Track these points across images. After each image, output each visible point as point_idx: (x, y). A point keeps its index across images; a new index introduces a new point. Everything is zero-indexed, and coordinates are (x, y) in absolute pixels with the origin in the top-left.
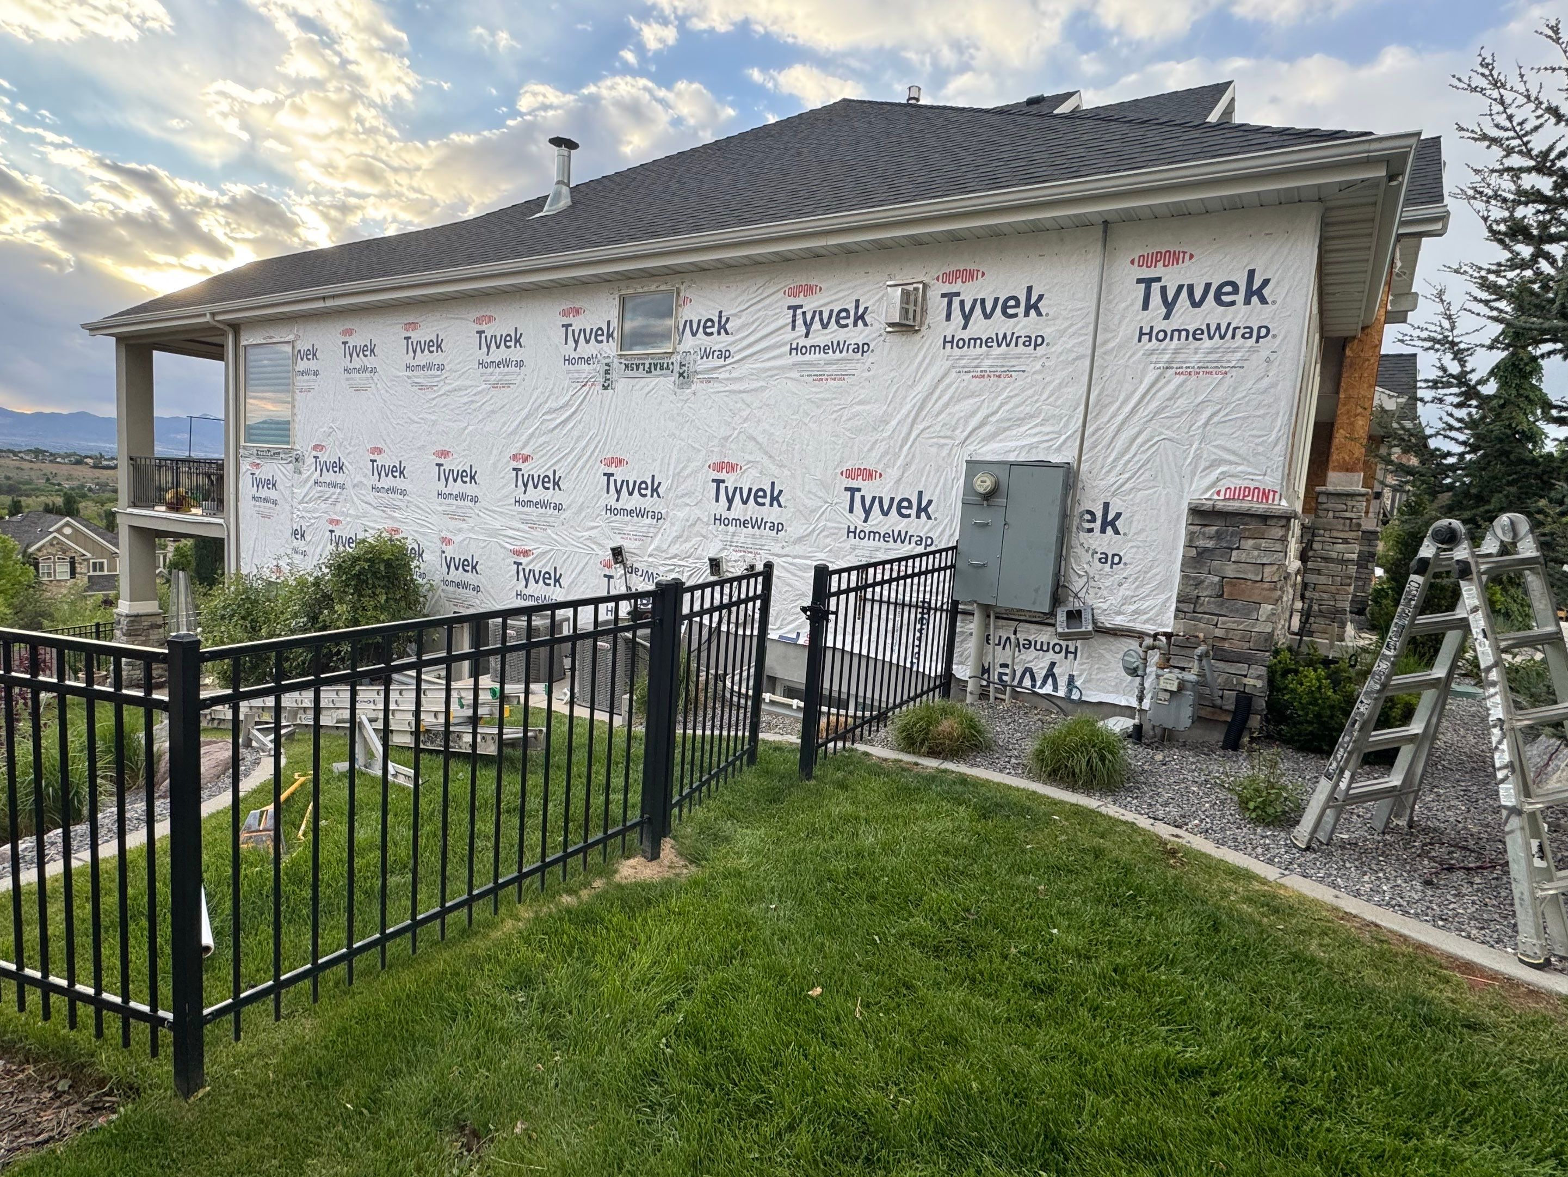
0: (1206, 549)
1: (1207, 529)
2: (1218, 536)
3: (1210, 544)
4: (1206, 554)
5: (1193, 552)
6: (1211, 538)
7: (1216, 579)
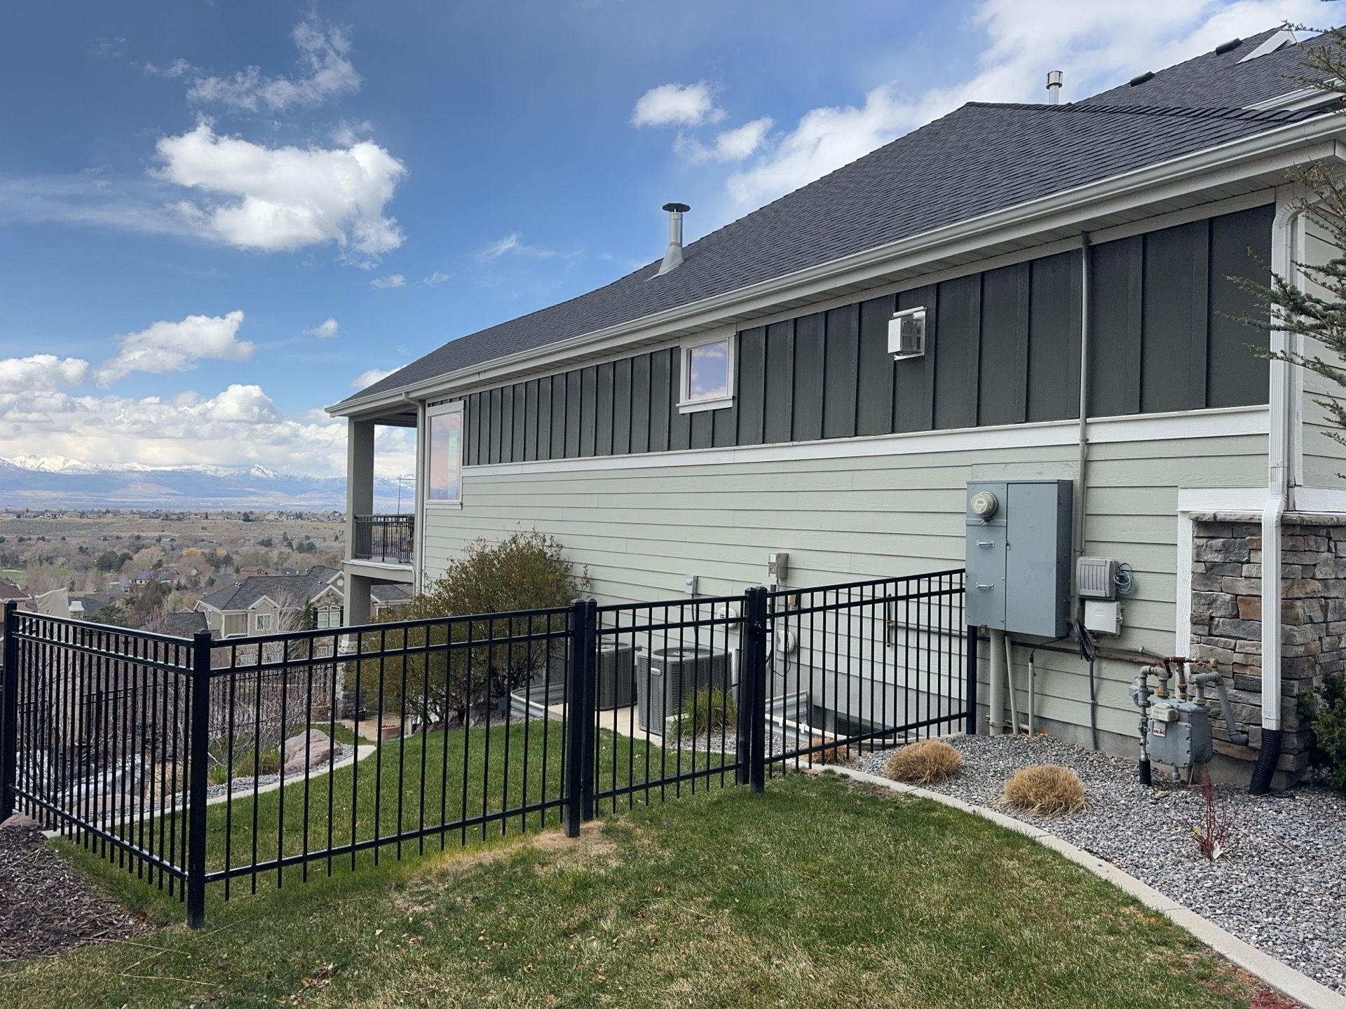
0: (1214, 564)
1: (1214, 542)
2: (1225, 549)
3: (1218, 558)
4: (1216, 570)
5: (1201, 568)
6: (1218, 551)
7: (1228, 597)
